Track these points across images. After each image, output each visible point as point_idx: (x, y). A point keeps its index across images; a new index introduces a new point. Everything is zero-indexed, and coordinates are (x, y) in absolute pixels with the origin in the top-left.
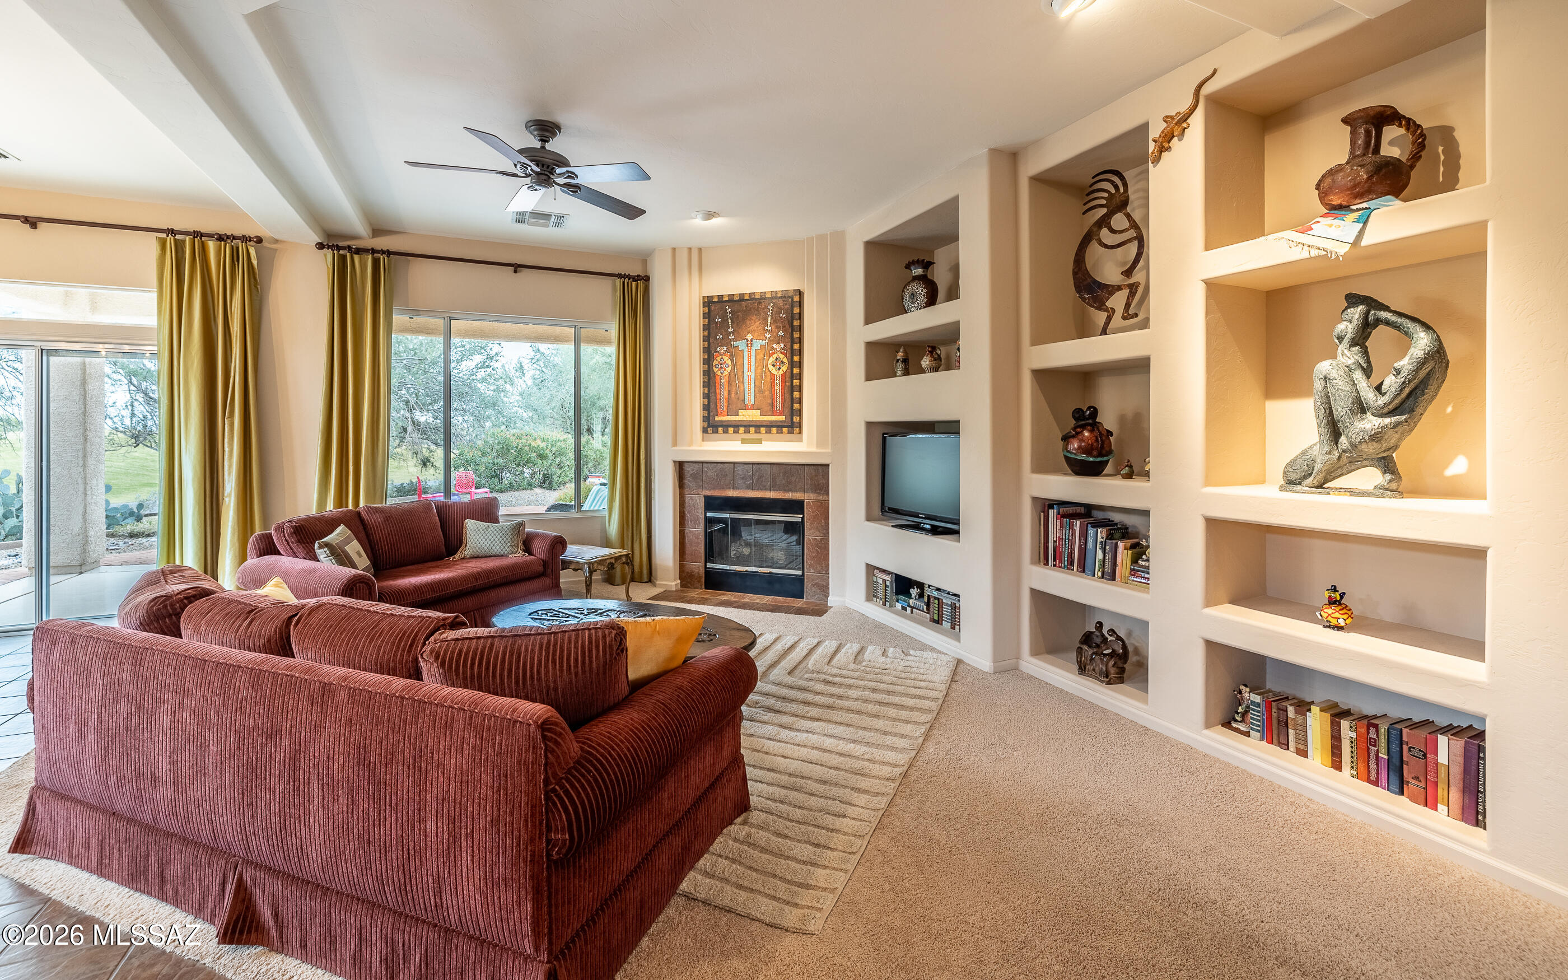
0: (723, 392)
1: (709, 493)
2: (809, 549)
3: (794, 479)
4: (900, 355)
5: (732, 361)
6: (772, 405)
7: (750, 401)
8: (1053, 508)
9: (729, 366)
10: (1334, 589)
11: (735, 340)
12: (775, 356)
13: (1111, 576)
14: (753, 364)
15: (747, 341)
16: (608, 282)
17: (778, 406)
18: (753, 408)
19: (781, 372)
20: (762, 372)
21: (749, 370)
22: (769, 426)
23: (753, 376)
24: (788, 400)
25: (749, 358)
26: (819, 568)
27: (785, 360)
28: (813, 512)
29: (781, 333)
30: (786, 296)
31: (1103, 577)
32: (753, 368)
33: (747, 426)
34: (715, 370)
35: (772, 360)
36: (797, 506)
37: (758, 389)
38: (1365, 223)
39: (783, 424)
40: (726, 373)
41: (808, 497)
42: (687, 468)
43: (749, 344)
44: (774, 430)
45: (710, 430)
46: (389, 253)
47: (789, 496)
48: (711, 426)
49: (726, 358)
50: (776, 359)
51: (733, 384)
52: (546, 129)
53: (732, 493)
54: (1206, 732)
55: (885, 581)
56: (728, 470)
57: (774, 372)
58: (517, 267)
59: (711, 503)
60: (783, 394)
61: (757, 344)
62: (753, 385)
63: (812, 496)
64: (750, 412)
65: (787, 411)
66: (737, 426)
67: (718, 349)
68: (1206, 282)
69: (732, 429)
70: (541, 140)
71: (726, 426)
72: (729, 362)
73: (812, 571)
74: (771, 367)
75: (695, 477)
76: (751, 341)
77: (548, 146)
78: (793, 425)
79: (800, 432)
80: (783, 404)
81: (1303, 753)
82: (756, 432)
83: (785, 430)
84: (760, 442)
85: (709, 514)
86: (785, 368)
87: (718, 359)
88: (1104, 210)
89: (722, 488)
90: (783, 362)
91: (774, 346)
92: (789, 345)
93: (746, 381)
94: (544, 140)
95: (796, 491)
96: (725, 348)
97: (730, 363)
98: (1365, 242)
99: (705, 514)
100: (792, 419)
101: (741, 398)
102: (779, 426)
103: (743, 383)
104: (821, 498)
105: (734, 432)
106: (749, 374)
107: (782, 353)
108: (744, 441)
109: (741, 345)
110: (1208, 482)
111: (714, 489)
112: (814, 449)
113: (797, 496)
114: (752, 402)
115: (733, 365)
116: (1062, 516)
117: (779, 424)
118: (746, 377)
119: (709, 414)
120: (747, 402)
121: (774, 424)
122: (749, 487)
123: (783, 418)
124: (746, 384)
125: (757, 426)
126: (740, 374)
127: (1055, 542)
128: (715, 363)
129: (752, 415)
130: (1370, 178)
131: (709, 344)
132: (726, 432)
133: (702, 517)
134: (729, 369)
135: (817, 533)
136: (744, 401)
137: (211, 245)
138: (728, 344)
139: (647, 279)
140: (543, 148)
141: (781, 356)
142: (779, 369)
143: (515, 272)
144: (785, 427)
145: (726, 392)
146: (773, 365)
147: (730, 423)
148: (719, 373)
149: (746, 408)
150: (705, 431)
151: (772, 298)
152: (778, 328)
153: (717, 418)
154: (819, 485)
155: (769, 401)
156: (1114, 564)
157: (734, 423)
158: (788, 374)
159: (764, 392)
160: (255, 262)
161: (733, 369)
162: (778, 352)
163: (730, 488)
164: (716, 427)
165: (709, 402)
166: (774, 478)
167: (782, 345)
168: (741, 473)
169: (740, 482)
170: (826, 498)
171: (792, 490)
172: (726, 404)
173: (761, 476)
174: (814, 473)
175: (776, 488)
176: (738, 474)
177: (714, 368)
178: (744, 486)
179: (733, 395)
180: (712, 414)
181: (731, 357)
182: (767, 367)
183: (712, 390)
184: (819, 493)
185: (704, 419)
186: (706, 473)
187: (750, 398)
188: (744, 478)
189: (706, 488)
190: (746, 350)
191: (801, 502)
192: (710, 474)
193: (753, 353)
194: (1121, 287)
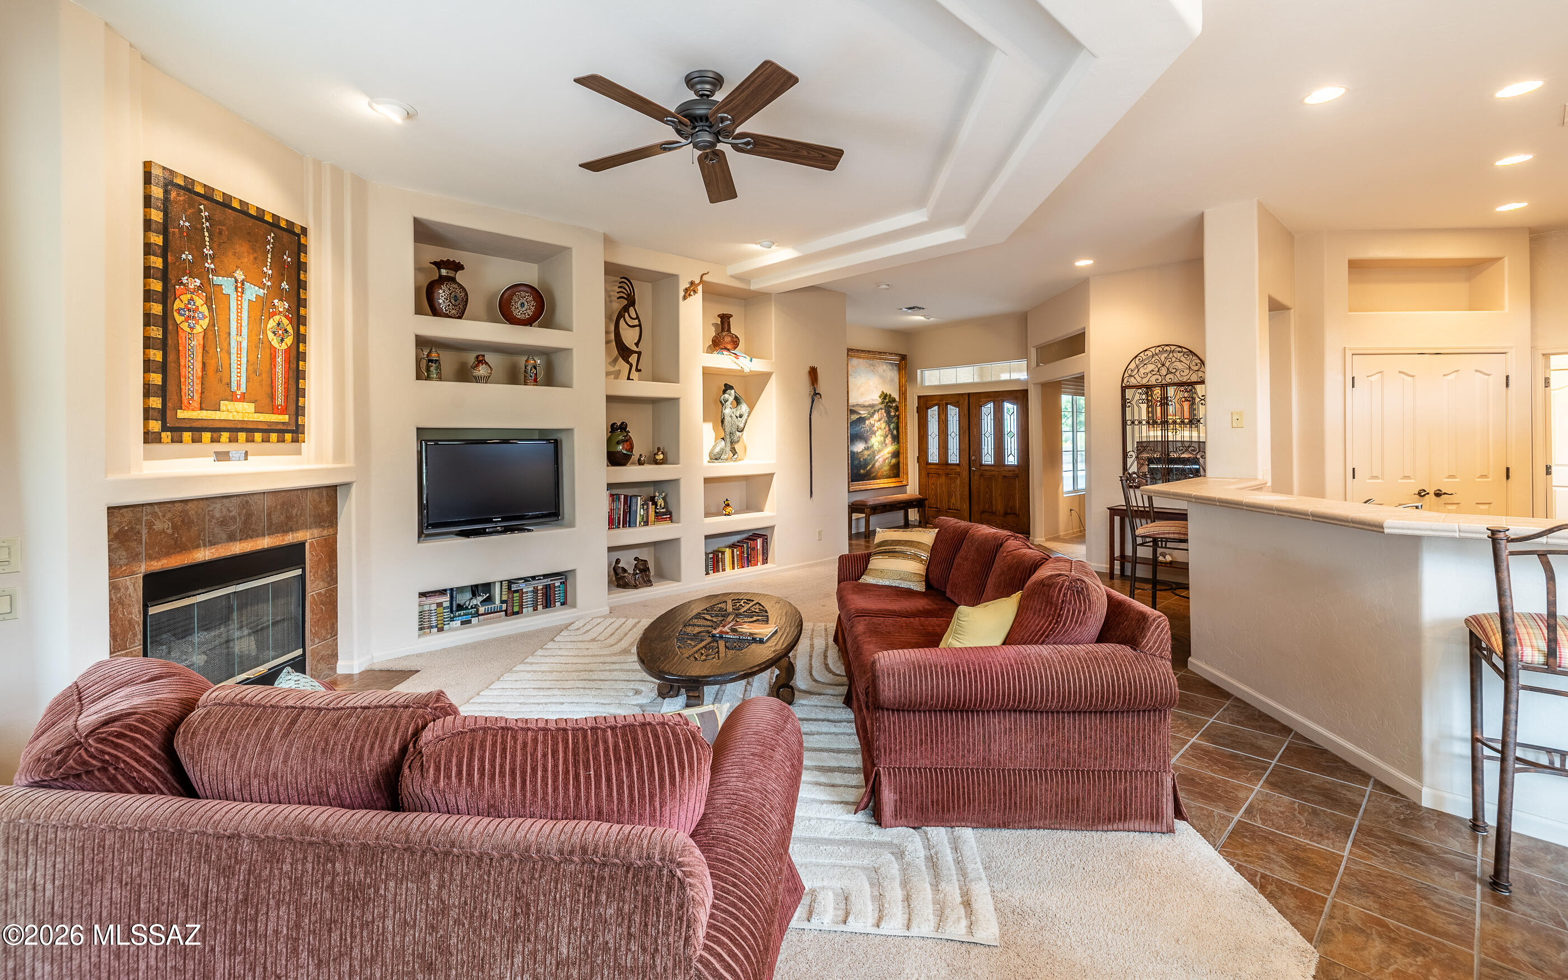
0: (192, 368)
1: (158, 565)
2: (312, 611)
3: (295, 512)
5: (210, 309)
6: (272, 397)
7: (239, 386)
9: (204, 317)
10: (727, 500)
11: (215, 272)
12: (277, 318)
13: (646, 523)
14: (245, 323)
15: (236, 281)
17: (280, 400)
18: (243, 398)
19: (284, 346)
20: (258, 342)
21: (239, 333)
22: (267, 430)
23: (244, 344)
24: (293, 391)
25: (239, 311)
26: (324, 632)
27: (290, 328)
28: (316, 556)
29: (284, 285)
30: (290, 228)
32: (245, 331)
33: (234, 430)
34: (179, 319)
35: (272, 324)
37: (253, 370)
39: (285, 428)
40: (198, 329)
41: (308, 536)
43: (240, 288)
44: (274, 436)
45: (166, 436)
47: (285, 540)
48: (165, 427)
49: (199, 302)
50: (279, 324)
51: (211, 352)
53: (203, 555)
55: (439, 605)
56: (195, 512)
57: (275, 343)
59: (156, 586)
60: (287, 382)
61: (252, 292)
62: (244, 360)
63: (316, 532)
64: (240, 406)
65: (292, 408)
66: (216, 430)
67: (184, 280)
68: (702, 368)
69: (208, 435)
71: (197, 430)
72: (204, 309)
73: (317, 641)
74: (271, 336)
76: (242, 283)
78: (294, 430)
79: (304, 441)
80: (287, 397)
82: (247, 441)
83: (288, 436)
85: (152, 610)
86: (289, 340)
87: (185, 298)
88: (626, 301)
89: (179, 547)
90: (286, 331)
91: (276, 301)
92: (294, 307)
93: (233, 351)
95: (297, 530)
96: (198, 282)
97: (207, 313)
99: (146, 609)
100: (298, 420)
101: (225, 380)
102: (281, 431)
103: (230, 353)
104: (325, 533)
105: (213, 441)
106: (239, 339)
107: (286, 317)
109: (227, 285)
111: (168, 554)
112: (331, 466)
113: (290, 538)
114: (243, 389)
115: (212, 318)
117: (280, 427)
118: (233, 344)
119: (163, 404)
120: (234, 387)
121: (274, 427)
122: (232, 538)
123: (285, 418)
124: (234, 357)
125: (250, 430)
126: (224, 335)
128: (178, 304)
129: (242, 411)
131: (165, 266)
132: (194, 439)
133: (138, 618)
134: (204, 323)
135: (322, 584)
136: (229, 384)
138: (203, 274)
141: (285, 321)
142: (282, 340)
144: (288, 431)
145: (198, 366)
146: (274, 333)
147: (205, 425)
148: (185, 326)
149: (233, 398)
150: (149, 438)
151: (273, 224)
152: (280, 275)
153: (181, 414)
154: (323, 515)
155: (269, 390)
156: (647, 516)
157: (211, 425)
158: (294, 353)
159: (260, 374)
161: (212, 324)
162: (280, 312)
163: (198, 547)
164: (177, 431)
165: (164, 380)
166: (269, 515)
167: (287, 305)
168: (217, 515)
169: (217, 530)
170: (331, 531)
171: (291, 530)
172: (198, 387)
173: (249, 515)
174: (318, 499)
175: (273, 529)
176: (213, 517)
177: (176, 314)
178: (224, 536)
179: (211, 370)
180: (169, 404)
181: (208, 301)
182: (265, 333)
183: (171, 357)
184: (323, 527)
185: (148, 414)
186: (150, 525)
187: (239, 378)
188: (223, 523)
189: (150, 558)
190: (233, 296)
191: (302, 545)
192: (158, 526)
193: (245, 306)
194: (636, 352)
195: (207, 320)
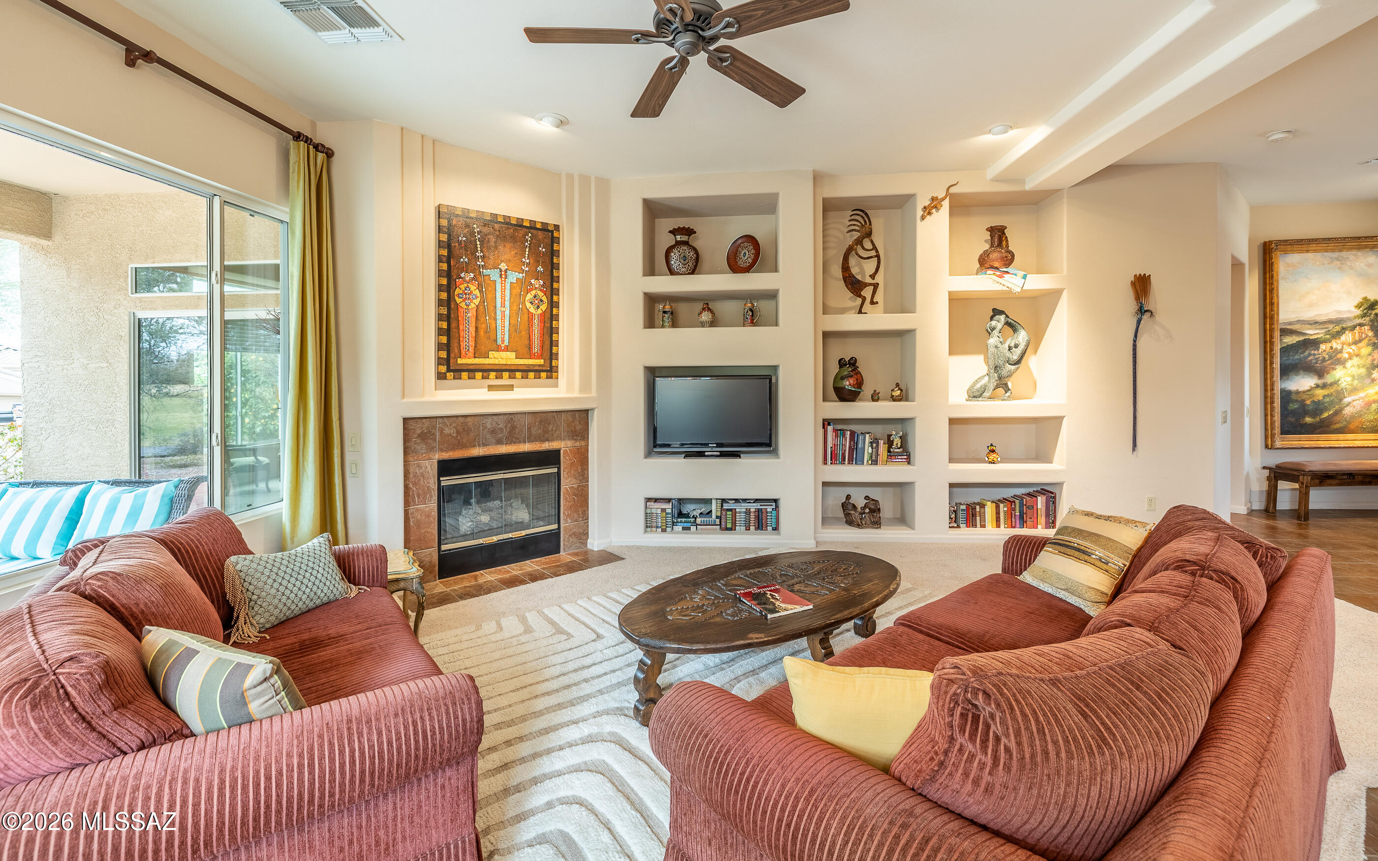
0: (468, 330)
1: (446, 456)
2: (566, 499)
3: (553, 427)
4: (668, 308)
5: (481, 291)
6: (530, 347)
7: (503, 341)
8: (830, 425)
9: (477, 297)
10: (992, 445)
11: (484, 267)
12: (533, 292)
13: (875, 462)
14: (507, 298)
15: (501, 271)
17: (536, 349)
18: (507, 349)
19: (539, 311)
20: (518, 309)
21: (503, 305)
22: (525, 371)
23: (507, 313)
24: (547, 342)
25: (503, 291)
26: (576, 516)
27: (544, 299)
28: (570, 460)
29: (540, 269)
30: (545, 228)
31: (871, 463)
32: (507, 304)
33: (499, 371)
34: (458, 300)
35: (529, 296)
36: (551, 458)
37: (514, 329)
39: (541, 368)
40: (472, 305)
41: (563, 445)
42: (412, 425)
43: (503, 275)
44: (531, 375)
45: (450, 375)
47: (546, 446)
48: (450, 370)
49: (473, 288)
50: (535, 296)
51: (482, 320)
53: (478, 451)
54: (950, 532)
55: (663, 510)
56: (472, 424)
57: (532, 310)
59: (446, 468)
60: (542, 335)
61: (513, 277)
62: (507, 324)
63: (569, 443)
64: (504, 354)
65: (547, 354)
66: (485, 371)
67: (462, 275)
68: (948, 293)
69: (480, 374)
71: (472, 371)
72: (477, 293)
73: (569, 521)
74: (528, 305)
75: (424, 437)
76: (506, 271)
78: (550, 371)
79: (558, 378)
80: (542, 347)
82: (510, 377)
83: (543, 375)
84: (510, 388)
85: (444, 481)
86: (544, 307)
87: (463, 287)
88: (858, 234)
89: (464, 446)
90: (541, 301)
91: (533, 281)
92: (548, 283)
93: (499, 317)
95: (553, 440)
96: (472, 275)
97: (478, 295)
99: (439, 482)
100: (549, 363)
101: (492, 337)
102: (537, 371)
103: (495, 319)
104: (577, 444)
105: (483, 378)
106: (503, 309)
107: (541, 290)
108: (491, 388)
109: (494, 274)
111: (453, 449)
112: (578, 395)
113: (554, 445)
114: (506, 343)
115: (482, 297)
116: (837, 429)
117: (537, 368)
118: (499, 313)
119: (447, 355)
120: (499, 342)
121: (531, 368)
122: (499, 442)
123: (541, 362)
124: (499, 322)
125: (512, 371)
126: (491, 308)
127: (831, 447)
128: (457, 291)
129: (508, 358)
131: (448, 267)
132: (471, 377)
133: (434, 486)
134: (477, 301)
135: (574, 481)
136: (496, 340)
138: (477, 270)
141: (540, 294)
142: (538, 307)
144: (544, 371)
145: (472, 330)
146: (531, 303)
147: (478, 367)
148: (463, 305)
149: (498, 349)
150: (441, 376)
151: (531, 227)
152: (536, 262)
153: (460, 361)
154: (575, 431)
155: (527, 342)
156: (877, 455)
157: (482, 368)
158: (548, 315)
159: (520, 332)
161: (482, 301)
162: (536, 288)
163: (474, 446)
164: (457, 372)
165: (449, 340)
166: (529, 429)
167: (542, 282)
168: (489, 426)
169: (488, 436)
170: (583, 443)
171: (548, 440)
172: (472, 343)
173: (513, 428)
174: (571, 419)
175: (531, 439)
176: (485, 428)
177: (456, 298)
178: (494, 441)
179: (482, 333)
180: (452, 355)
181: (480, 287)
182: (524, 303)
183: (453, 325)
184: (576, 440)
185: (439, 361)
186: (441, 430)
187: (503, 335)
188: (493, 432)
189: (441, 450)
190: (499, 280)
191: (557, 452)
192: (447, 431)
193: (508, 286)
194: (871, 284)
195: (479, 299)
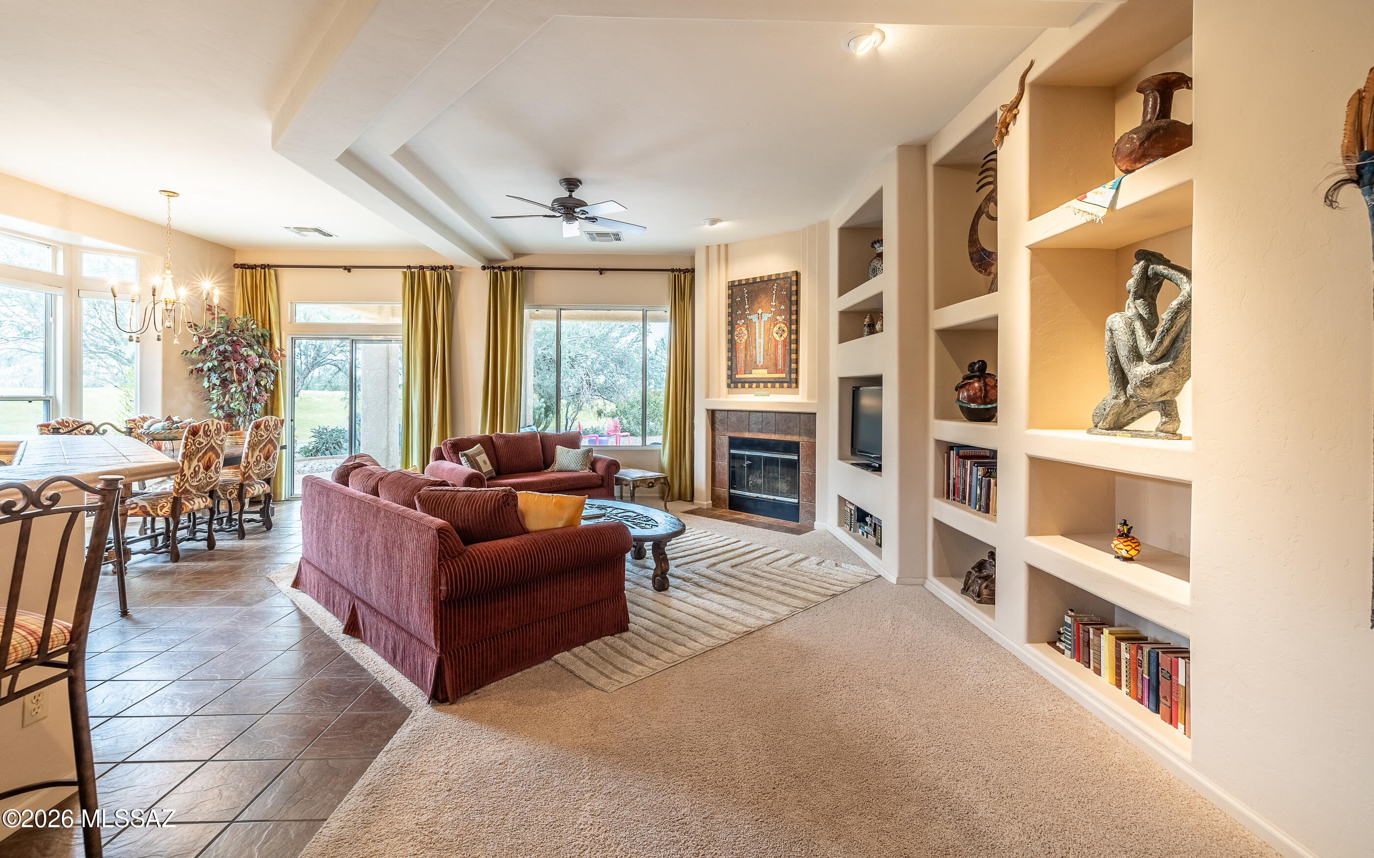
0: (741, 356)
1: (732, 435)
2: (803, 482)
3: (792, 424)
4: (867, 321)
5: (748, 331)
6: (776, 365)
7: (760, 362)
8: (953, 450)
10: (1125, 524)
11: (750, 315)
12: (778, 326)
13: (985, 509)
14: (762, 332)
15: (759, 315)
16: (666, 274)
17: (780, 366)
18: (762, 368)
19: (782, 338)
20: (769, 339)
21: (760, 338)
22: (773, 382)
23: (762, 343)
24: (788, 361)
25: (760, 328)
26: (809, 497)
27: (785, 329)
28: (806, 452)
29: (783, 307)
30: (786, 277)
31: (980, 510)
32: (762, 336)
33: (758, 382)
34: (736, 338)
35: (776, 329)
36: (793, 447)
37: (766, 352)
38: (1118, 188)
39: (784, 380)
40: (744, 340)
41: (802, 440)
42: (717, 415)
43: (760, 317)
44: (777, 385)
45: (733, 385)
46: (522, 268)
47: (788, 438)
48: (734, 382)
49: (743, 329)
50: (779, 328)
51: (748, 349)
52: (572, 184)
53: (747, 435)
54: (1028, 646)
55: (851, 510)
56: (745, 416)
57: (777, 338)
58: (601, 271)
59: (734, 443)
60: (784, 356)
61: (766, 317)
62: (762, 350)
63: (806, 439)
64: (760, 371)
65: (787, 369)
66: (751, 382)
67: (738, 322)
68: (1029, 247)
69: (748, 384)
70: (569, 191)
71: (743, 382)
72: (746, 332)
73: (806, 500)
74: (775, 335)
75: (722, 422)
76: (761, 314)
77: (574, 195)
78: (791, 381)
79: (797, 387)
80: (784, 365)
81: (1098, 671)
82: (765, 387)
83: (786, 385)
85: (732, 451)
86: (785, 335)
87: (738, 330)
88: (991, 188)
89: (741, 431)
90: (784, 330)
91: (778, 317)
92: (788, 317)
93: (757, 346)
94: (571, 191)
95: (793, 435)
96: (743, 321)
97: (746, 333)
98: (1119, 205)
99: (730, 451)
100: (790, 376)
101: (754, 360)
102: (781, 382)
103: (755, 348)
104: (810, 439)
105: (749, 387)
106: (760, 340)
107: (783, 323)
108: (756, 394)
109: (754, 317)
110: (1031, 426)
111: (735, 431)
112: (805, 400)
113: (795, 438)
114: (762, 363)
115: (748, 334)
116: (959, 456)
117: (781, 380)
118: (757, 343)
119: (731, 372)
120: (758, 363)
121: (777, 380)
122: (761, 431)
123: (783, 375)
124: (757, 349)
125: (765, 382)
126: (753, 341)
127: (954, 479)
128: (736, 333)
129: (760, 374)
130: (1142, 144)
131: (732, 319)
132: (743, 387)
133: (727, 453)
134: (745, 337)
135: (809, 469)
136: (756, 362)
137: (428, 273)
138: (745, 318)
139: (693, 271)
140: (570, 196)
141: (783, 325)
142: (781, 336)
143: (601, 274)
144: (786, 382)
145: (743, 356)
146: (777, 333)
147: (746, 380)
148: (738, 341)
149: (757, 368)
150: (729, 386)
151: (777, 279)
152: (781, 303)
153: (737, 376)
154: (808, 430)
155: (774, 362)
157: (749, 380)
158: (788, 340)
159: (770, 355)
160: (449, 281)
161: (748, 337)
162: (779, 322)
163: (746, 431)
164: (737, 383)
165: (732, 364)
166: (779, 424)
167: (783, 317)
169: (752, 426)
170: (813, 440)
171: (790, 434)
172: (743, 365)
173: (769, 422)
175: (779, 431)
176: (753, 420)
178: (756, 430)
179: (748, 357)
180: (733, 373)
181: (747, 328)
182: (772, 334)
183: (734, 354)
184: (809, 437)
185: (728, 377)
186: (730, 419)
187: (760, 360)
188: (756, 423)
189: (731, 432)
190: (757, 322)
191: (798, 444)
192: (733, 420)
193: (763, 324)
195: (746, 336)
